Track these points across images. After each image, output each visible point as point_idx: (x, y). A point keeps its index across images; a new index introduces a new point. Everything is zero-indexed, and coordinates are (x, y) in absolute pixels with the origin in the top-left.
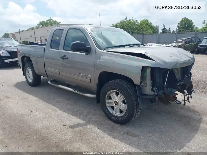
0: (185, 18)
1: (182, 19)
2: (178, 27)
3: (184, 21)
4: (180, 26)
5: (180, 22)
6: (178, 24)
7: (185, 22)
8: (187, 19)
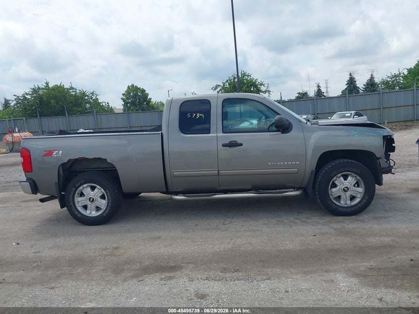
0: (133, 86)
1: (129, 87)
2: (124, 101)
3: (133, 91)
4: (127, 99)
5: (125, 92)
6: (122, 96)
7: (135, 92)
8: (136, 87)
